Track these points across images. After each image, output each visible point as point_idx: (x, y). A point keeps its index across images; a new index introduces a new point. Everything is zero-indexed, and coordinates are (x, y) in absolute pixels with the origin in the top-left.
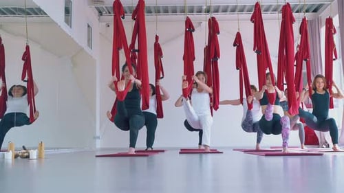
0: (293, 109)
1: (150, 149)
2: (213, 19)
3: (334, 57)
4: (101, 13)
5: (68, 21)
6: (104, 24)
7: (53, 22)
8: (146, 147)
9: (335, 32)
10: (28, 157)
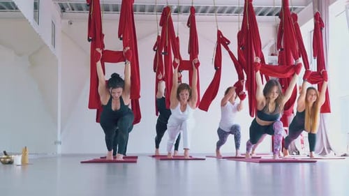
4: (63, 9)
5: (36, 18)
6: (67, 21)
7: (23, 18)
10: (11, 163)
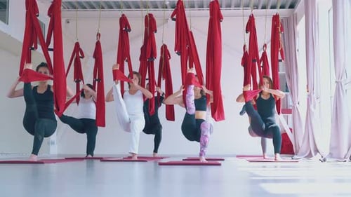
0: (218, 115)
1: (90, 156)
2: (151, 15)
3: (280, 58)
8: (86, 153)
9: (282, 30)
